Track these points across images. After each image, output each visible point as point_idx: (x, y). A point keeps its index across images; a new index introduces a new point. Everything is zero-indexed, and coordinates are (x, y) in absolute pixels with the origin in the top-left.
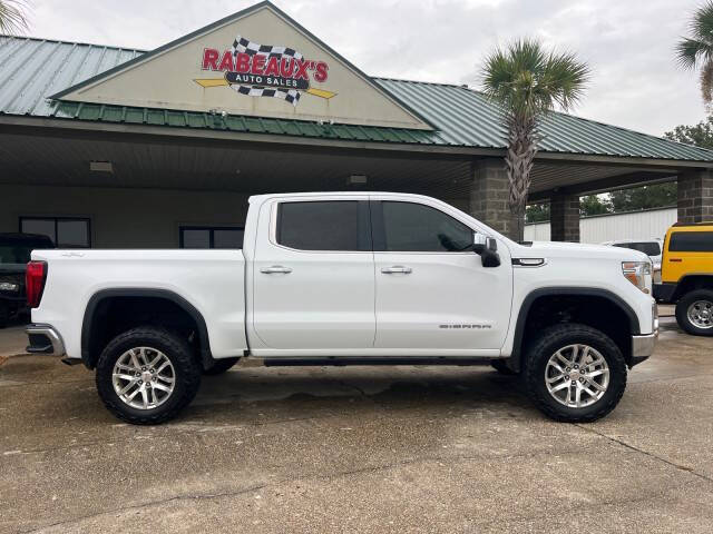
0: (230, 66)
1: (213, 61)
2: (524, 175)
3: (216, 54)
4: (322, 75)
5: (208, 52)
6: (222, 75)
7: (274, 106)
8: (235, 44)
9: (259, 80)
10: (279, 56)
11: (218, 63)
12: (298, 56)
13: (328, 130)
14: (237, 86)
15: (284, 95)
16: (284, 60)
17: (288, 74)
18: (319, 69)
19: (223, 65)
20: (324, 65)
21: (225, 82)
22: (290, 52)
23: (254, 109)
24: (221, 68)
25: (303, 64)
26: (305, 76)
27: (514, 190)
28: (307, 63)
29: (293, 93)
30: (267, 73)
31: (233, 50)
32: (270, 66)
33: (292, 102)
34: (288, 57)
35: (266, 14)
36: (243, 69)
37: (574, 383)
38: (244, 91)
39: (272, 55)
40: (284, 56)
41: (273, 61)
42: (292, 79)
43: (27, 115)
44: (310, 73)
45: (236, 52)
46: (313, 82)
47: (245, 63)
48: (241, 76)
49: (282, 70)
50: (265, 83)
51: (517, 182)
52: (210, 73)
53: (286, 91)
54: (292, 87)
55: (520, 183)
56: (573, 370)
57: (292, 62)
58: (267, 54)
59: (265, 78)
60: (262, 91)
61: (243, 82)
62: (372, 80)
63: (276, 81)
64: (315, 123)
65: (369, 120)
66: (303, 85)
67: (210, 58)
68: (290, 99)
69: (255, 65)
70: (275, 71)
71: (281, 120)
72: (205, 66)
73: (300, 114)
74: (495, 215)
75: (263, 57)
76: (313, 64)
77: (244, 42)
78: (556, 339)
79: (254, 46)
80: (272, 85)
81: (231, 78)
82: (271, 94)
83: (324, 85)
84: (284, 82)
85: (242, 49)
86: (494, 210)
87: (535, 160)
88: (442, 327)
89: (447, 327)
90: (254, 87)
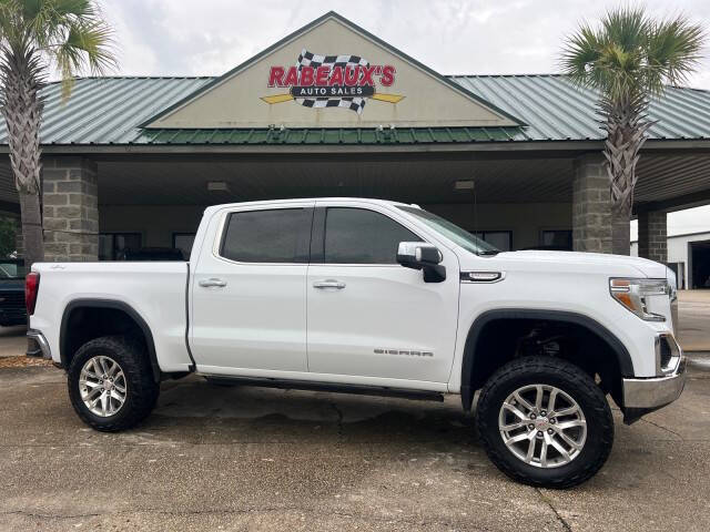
0: (295, 80)
1: (279, 78)
2: (627, 170)
3: (281, 70)
4: (388, 79)
5: (274, 69)
6: (287, 90)
7: (338, 116)
8: (300, 59)
9: (323, 91)
10: (343, 65)
11: (283, 79)
12: (363, 63)
13: (387, 135)
14: (301, 100)
15: (349, 104)
16: (348, 69)
17: (352, 82)
18: (385, 73)
19: (289, 80)
20: (391, 69)
21: (290, 97)
22: (355, 59)
23: (318, 120)
24: (286, 84)
25: (369, 70)
26: (371, 82)
27: (615, 188)
28: (372, 69)
29: (357, 101)
30: (332, 83)
31: (298, 65)
32: (334, 75)
33: (356, 110)
34: (353, 66)
35: (332, 24)
36: (308, 82)
37: (540, 434)
38: (309, 104)
39: (336, 65)
40: (349, 64)
41: (337, 71)
42: (356, 87)
43: (131, 144)
44: (376, 79)
45: (301, 66)
46: (379, 88)
47: (310, 76)
48: (306, 89)
49: (347, 78)
50: (329, 93)
51: (617, 179)
52: (277, 90)
53: (350, 100)
54: (357, 95)
55: (622, 179)
56: (540, 418)
57: (357, 69)
58: (332, 65)
59: (329, 89)
60: (326, 102)
61: (307, 95)
62: (446, 78)
63: (340, 91)
64: (374, 129)
65: (440, 121)
66: (369, 91)
67: (276, 76)
68: (354, 107)
69: (319, 76)
70: (340, 80)
71: (346, 129)
72: (271, 83)
73: (365, 122)
74: (599, 219)
75: (327, 68)
76: (379, 69)
77: (309, 56)
78: (511, 375)
79: (318, 59)
80: (337, 95)
81: (296, 93)
82: (335, 104)
83: (391, 90)
84: (349, 90)
85: (307, 62)
86: (597, 214)
87: (642, 152)
88: (376, 351)
89: (382, 352)
90: (318, 99)
